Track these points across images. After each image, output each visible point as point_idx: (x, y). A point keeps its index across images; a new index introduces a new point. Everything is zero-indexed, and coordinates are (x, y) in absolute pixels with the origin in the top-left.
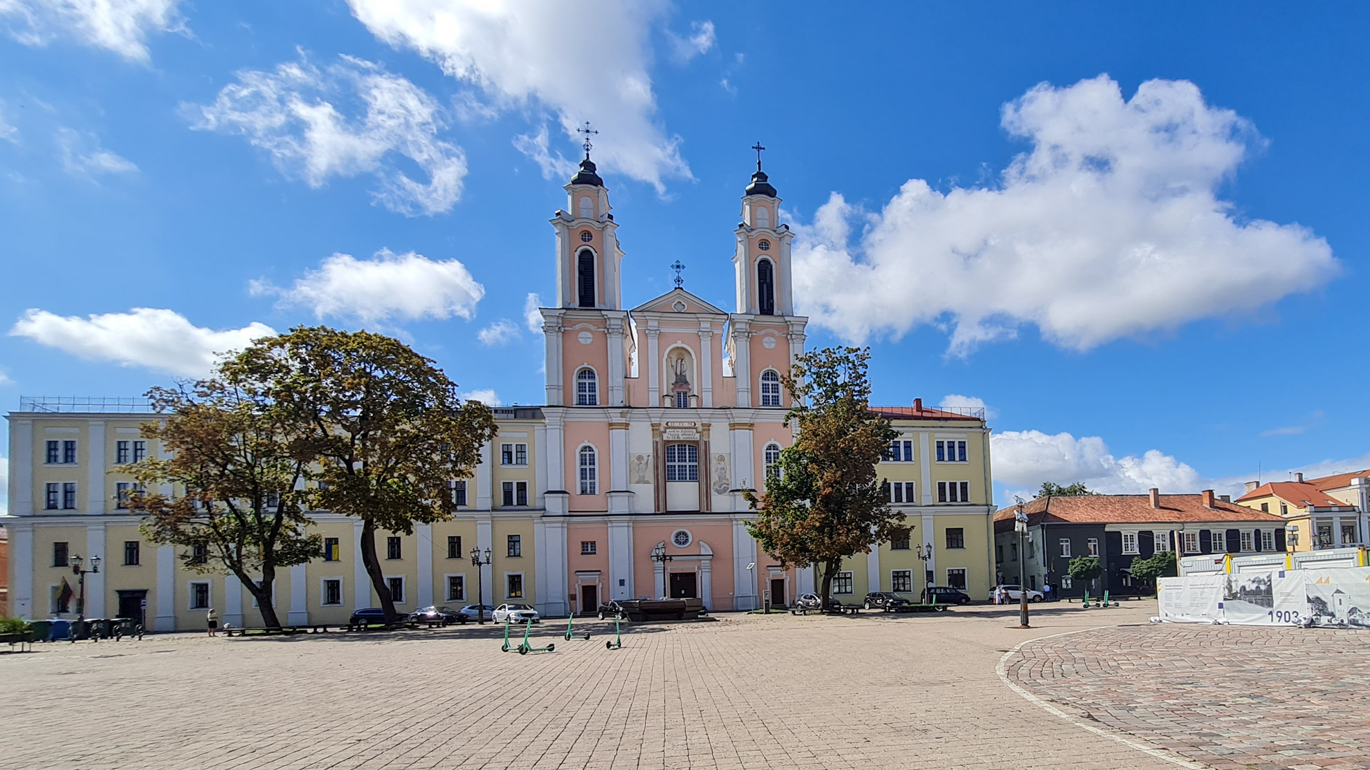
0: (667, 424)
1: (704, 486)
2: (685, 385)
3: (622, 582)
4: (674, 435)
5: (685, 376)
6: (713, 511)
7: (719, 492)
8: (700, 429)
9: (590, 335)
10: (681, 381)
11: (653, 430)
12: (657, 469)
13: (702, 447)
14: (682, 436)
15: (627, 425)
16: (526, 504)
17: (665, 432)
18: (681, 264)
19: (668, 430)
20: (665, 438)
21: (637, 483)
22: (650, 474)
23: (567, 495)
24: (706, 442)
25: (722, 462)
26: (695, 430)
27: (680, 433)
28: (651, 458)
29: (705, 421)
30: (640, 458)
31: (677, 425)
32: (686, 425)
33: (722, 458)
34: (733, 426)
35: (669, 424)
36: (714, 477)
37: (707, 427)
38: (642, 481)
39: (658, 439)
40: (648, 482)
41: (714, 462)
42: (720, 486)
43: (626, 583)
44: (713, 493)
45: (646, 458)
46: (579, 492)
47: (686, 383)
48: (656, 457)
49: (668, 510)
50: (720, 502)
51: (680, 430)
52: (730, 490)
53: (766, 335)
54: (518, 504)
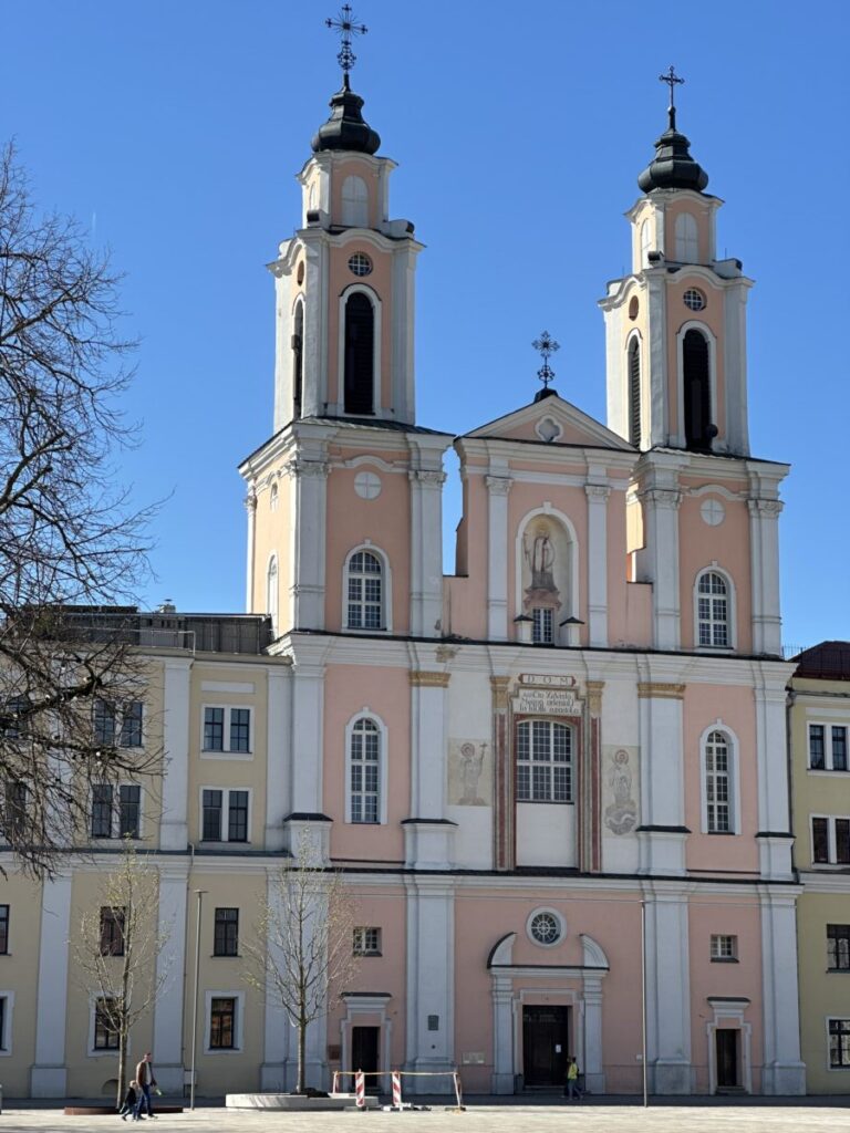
0: (521, 678)
1: (588, 817)
2: (550, 595)
3: (433, 1023)
4: (534, 703)
5: (551, 575)
6: (606, 870)
7: (618, 831)
8: (583, 692)
9: (374, 480)
10: (542, 585)
11: (494, 691)
12: (502, 774)
13: (588, 731)
14: (547, 704)
15: (447, 676)
16: (244, 840)
17: (517, 696)
18: (552, 340)
19: (522, 692)
20: (517, 709)
21: (462, 802)
22: (485, 787)
23: (328, 824)
24: (594, 721)
25: (623, 766)
26: (572, 694)
27: (545, 700)
28: (488, 750)
29: (594, 676)
30: (467, 749)
31: (539, 681)
32: (556, 682)
33: (621, 757)
34: (647, 690)
35: (525, 680)
36: (608, 798)
37: (595, 687)
38: (471, 800)
39: (503, 711)
40: (480, 803)
41: (607, 764)
42: (619, 817)
43: (441, 1024)
44: (606, 831)
45: (478, 750)
46: (349, 819)
47: (552, 589)
48: (499, 749)
49: (519, 863)
50: (619, 853)
51: (544, 693)
52: (637, 825)
53: (708, 496)
54: (231, 840)
